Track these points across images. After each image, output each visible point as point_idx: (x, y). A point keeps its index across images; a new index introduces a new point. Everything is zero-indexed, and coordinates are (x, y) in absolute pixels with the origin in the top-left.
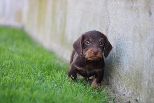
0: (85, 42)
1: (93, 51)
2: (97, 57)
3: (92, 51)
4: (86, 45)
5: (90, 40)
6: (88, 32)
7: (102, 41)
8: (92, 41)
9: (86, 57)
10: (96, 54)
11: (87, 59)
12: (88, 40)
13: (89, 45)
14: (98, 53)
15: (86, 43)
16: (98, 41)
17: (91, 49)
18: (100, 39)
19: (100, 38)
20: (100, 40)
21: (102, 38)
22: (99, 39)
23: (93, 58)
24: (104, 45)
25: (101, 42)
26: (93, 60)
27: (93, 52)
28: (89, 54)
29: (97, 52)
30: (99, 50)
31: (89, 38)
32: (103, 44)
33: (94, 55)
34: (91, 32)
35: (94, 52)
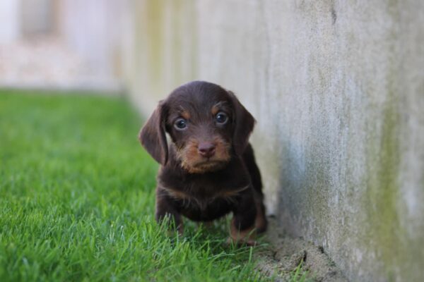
0: (173, 123)
1: (200, 147)
2: (215, 161)
3: (197, 147)
4: (177, 131)
5: (186, 115)
6: (175, 93)
7: (219, 111)
8: (191, 116)
9: (182, 164)
10: (208, 153)
11: (187, 170)
12: (181, 116)
13: (184, 129)
14: (214, 150)
15: (175, 126)
16: (210, 113)
17: (194, 142)
18: (214, 106)
19: (214, 104)
20: (214, 109)
21: (220, 103)
22: (211, 107)
23: (205, 166)
24: (231, 120)
25: (220, 113)
26: (204, 171)
27: (199, 152)
28: (189, 158)
29: (212, 149)
30: (217, 141)
31: (182, 111)
32: (227, 119)
33: (205, 160)
34: (182, 88)
35: (202, 150)
